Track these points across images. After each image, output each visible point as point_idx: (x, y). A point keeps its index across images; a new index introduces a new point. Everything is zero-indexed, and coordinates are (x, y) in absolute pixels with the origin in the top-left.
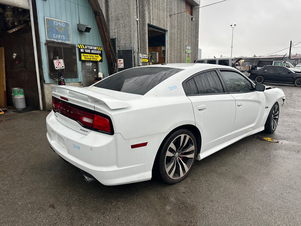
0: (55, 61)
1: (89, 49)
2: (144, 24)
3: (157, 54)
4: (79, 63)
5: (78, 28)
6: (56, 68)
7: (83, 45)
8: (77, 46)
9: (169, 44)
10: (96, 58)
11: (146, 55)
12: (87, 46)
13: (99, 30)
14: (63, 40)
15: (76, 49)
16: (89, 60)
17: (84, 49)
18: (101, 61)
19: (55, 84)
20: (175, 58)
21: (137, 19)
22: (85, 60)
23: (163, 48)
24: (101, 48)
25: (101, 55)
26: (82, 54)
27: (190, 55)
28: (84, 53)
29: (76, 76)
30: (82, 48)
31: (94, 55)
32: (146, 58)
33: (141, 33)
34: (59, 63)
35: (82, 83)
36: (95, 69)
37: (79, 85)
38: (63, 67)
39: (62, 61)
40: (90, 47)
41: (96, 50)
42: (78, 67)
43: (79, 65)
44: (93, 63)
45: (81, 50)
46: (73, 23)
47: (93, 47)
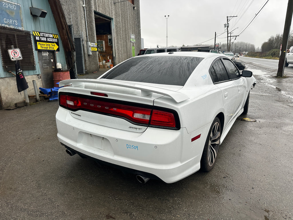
0: (10, 51)
1: (45, 37)
2: (90, 10)
3: (104, 42)
4: (35, 53)
5: (31, 12)
6: (13, 59)
7: (38, 33)
8: (31, 33)
9: (115, 32)
10: (53, 47)
11: (95, 44)
12: (42, 33)
13: (54, 16)
14: (15, 26)
15: (31, 36)
16: (46, 49)
17: (40, 37)
18: (58, 50)
19: (11, 78)
20: (121, 47)
21: (83, 5)
22: (42, 49)
23: (109, 37)
24: (57, 35)
25: (57, 43)
26: (38, 43)
27: (135, 44)
28: (40, 41)
29: (33, 68)
30: (37, 35)
31: (50, 44)
32: (95, 47)
33: (88, 20)
34: (15, 53)
35: (40, 75)
36: (52, 59)
37: (38, 78)
38: (20, 57)
39: (18, 50)
40: (46, 34)
41: (52, 38)
42: (34, 58)
43: (36, 55)
44: (50, 53)
45: (37, 38)
46: (25, 6)
47: (49, 35)
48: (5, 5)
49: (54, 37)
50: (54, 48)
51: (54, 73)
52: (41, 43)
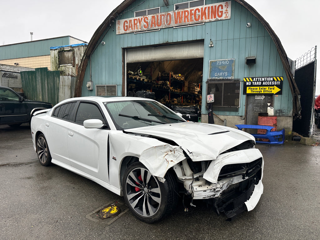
0: (208, 96)
1: (260, 81)
4: (243, 97)
6: (208, 102)
7: (250, 79)
10: (270, 90)
12: (257, 78)
14: (224, 76)
15: (241, 82)
16: (258, 93)
17: (252, 82)
18: (279, 93)
22: (252, 93)
24: (282, 78)
25: (280, 86)
26: (248, 88)
28: (252, 85)
30: (248, 81)
31: (267, 87)
34: (211, 97)
35: (243, 117)
36: (269, 103)
37: (240, 119)
38: (213, 100)
39: (213, 95)
40: (262, 79)
41: (271, 81)
42: (240, 101)
43: (242, 99)
44: (267, 97)
45: (247, 84)
46: (240, 58)
47: (266, 79)
48: (219, 63)
49: (276, 80)
50: (271, 91)
51: (260, 117)
52: (253, 87)
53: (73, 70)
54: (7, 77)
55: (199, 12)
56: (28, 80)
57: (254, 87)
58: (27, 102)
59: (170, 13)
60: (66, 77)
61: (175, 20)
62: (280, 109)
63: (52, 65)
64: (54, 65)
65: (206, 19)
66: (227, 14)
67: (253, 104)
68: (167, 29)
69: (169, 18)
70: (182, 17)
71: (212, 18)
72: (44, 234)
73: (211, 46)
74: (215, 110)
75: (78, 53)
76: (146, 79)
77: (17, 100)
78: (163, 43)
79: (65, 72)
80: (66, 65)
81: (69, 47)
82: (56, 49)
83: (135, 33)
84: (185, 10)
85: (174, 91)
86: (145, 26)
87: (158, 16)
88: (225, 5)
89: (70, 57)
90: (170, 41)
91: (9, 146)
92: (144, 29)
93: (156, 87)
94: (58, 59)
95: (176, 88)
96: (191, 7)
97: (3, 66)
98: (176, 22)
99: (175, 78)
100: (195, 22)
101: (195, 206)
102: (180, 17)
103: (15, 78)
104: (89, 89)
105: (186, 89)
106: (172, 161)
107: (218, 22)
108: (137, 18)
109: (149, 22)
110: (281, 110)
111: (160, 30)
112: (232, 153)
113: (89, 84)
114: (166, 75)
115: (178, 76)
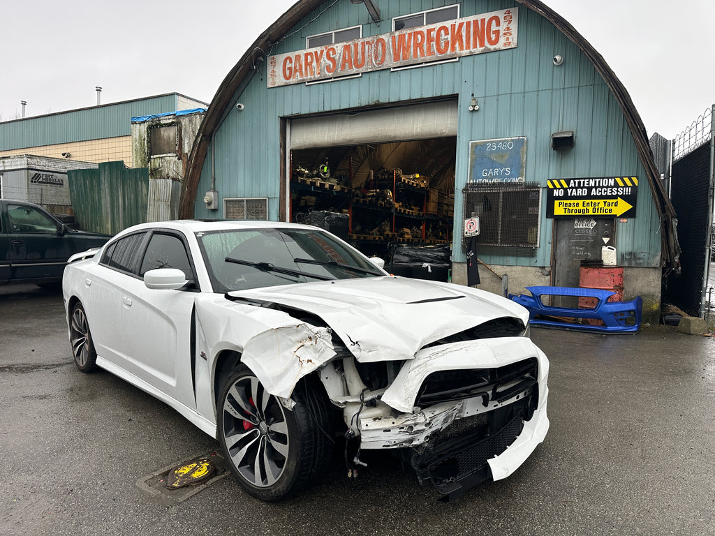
0: (466, 222)
1: (584, 187)
4: (544, 223)
6: (466, 235)
7: (563, 182)
8: (542, 185)
10: (609, 208)
12: (577, 181)
14: (505, 177)
15: (541, 190)
16: (581, 214)
17: (565, 190)
18: (630, 214)
22: (567, 214)
24: (634, 179)
25: (631, 198)
26: (557, 202)
28: (566, 197)
29: (532, 253)
30: (558, 186)
31: (601, 201)
34: (472, 224)
35: (546, 269)
36: (606, 236)
37: (540, 274)
38: (476, 231)
39: (476, 220)
40: (589, 181)
41: (611, 187)
42: (539, 233)
43: (545, 227)
44: (600, 223)
45: (556, 193)
46: (539, 136)
47: (599, 182)
48: (491, 147)
49: (621, 184)
50: (610, 210)
51: (584, 270)
52: (568, 202)
53: (178, 167)
54: (40, 182)
55: (447, 34)
56: (83, 188)
57: (572, 202)
58: (74, 236)
59: (383, 37)
60: (161, 182)
61: (395, 54)
62: (630, 251)
63: (135, 156)
64: (138, 157)
65: (462, 48)
66: (510, 37)
67: (570, 239)
68: (377, 74)
69: (380, 48)
70: (410, 47)
71: (475, 46)
72: (35, 518)
73: (474, 110)
74: (483, 254)
75: (190, 129)
76: (338, 184)
77: (51, 231)
78: (367, 103)
79: (161, 171)
80: (164, 155)
81: (171, 117)
82: (144, 122)
83: (307, 84)
84: (416, 30)
85: (405, 211)
86: (328, 67)
87: (356, 45)
88: (505, 18)
89: (172, 139)
90: (383, 100)
91: (25, 328)
92: (328, 74)
93: (362, 202)
94: (148, 142)
95: (410, 205)
96: (430, 24)
97: (32, 158)
98: (396, 58)
99: (406, 182)
100: (439, 57)
101: (366, 465)
102: (406, 45)
103: (58, 184)
104: (210, 208)
105: (432, 207)
106: (311, 361)
107: (488, 55)
108: (313, 50)
109: (337, 58)
110: (634, 253)
111: (360, 75)
112: (456, 346)
113: (209, 196)
114: (386, 177)
115: (414, 179)
